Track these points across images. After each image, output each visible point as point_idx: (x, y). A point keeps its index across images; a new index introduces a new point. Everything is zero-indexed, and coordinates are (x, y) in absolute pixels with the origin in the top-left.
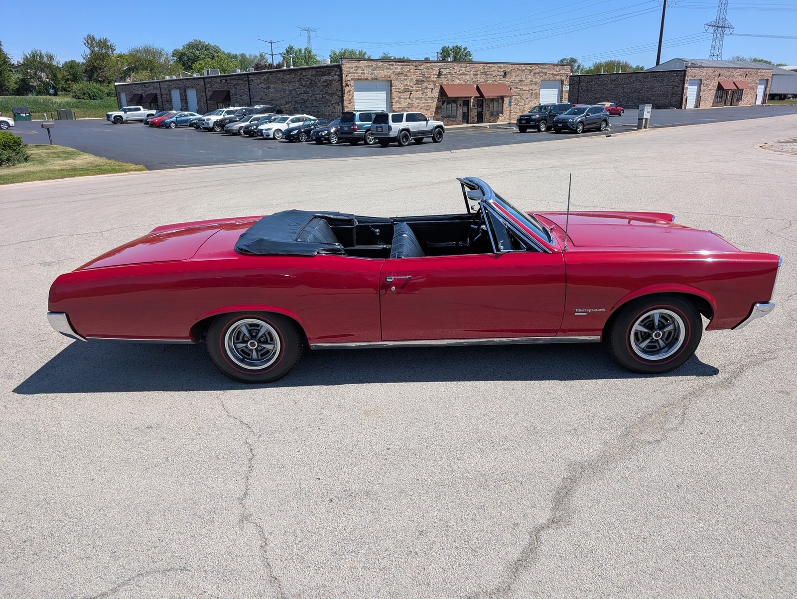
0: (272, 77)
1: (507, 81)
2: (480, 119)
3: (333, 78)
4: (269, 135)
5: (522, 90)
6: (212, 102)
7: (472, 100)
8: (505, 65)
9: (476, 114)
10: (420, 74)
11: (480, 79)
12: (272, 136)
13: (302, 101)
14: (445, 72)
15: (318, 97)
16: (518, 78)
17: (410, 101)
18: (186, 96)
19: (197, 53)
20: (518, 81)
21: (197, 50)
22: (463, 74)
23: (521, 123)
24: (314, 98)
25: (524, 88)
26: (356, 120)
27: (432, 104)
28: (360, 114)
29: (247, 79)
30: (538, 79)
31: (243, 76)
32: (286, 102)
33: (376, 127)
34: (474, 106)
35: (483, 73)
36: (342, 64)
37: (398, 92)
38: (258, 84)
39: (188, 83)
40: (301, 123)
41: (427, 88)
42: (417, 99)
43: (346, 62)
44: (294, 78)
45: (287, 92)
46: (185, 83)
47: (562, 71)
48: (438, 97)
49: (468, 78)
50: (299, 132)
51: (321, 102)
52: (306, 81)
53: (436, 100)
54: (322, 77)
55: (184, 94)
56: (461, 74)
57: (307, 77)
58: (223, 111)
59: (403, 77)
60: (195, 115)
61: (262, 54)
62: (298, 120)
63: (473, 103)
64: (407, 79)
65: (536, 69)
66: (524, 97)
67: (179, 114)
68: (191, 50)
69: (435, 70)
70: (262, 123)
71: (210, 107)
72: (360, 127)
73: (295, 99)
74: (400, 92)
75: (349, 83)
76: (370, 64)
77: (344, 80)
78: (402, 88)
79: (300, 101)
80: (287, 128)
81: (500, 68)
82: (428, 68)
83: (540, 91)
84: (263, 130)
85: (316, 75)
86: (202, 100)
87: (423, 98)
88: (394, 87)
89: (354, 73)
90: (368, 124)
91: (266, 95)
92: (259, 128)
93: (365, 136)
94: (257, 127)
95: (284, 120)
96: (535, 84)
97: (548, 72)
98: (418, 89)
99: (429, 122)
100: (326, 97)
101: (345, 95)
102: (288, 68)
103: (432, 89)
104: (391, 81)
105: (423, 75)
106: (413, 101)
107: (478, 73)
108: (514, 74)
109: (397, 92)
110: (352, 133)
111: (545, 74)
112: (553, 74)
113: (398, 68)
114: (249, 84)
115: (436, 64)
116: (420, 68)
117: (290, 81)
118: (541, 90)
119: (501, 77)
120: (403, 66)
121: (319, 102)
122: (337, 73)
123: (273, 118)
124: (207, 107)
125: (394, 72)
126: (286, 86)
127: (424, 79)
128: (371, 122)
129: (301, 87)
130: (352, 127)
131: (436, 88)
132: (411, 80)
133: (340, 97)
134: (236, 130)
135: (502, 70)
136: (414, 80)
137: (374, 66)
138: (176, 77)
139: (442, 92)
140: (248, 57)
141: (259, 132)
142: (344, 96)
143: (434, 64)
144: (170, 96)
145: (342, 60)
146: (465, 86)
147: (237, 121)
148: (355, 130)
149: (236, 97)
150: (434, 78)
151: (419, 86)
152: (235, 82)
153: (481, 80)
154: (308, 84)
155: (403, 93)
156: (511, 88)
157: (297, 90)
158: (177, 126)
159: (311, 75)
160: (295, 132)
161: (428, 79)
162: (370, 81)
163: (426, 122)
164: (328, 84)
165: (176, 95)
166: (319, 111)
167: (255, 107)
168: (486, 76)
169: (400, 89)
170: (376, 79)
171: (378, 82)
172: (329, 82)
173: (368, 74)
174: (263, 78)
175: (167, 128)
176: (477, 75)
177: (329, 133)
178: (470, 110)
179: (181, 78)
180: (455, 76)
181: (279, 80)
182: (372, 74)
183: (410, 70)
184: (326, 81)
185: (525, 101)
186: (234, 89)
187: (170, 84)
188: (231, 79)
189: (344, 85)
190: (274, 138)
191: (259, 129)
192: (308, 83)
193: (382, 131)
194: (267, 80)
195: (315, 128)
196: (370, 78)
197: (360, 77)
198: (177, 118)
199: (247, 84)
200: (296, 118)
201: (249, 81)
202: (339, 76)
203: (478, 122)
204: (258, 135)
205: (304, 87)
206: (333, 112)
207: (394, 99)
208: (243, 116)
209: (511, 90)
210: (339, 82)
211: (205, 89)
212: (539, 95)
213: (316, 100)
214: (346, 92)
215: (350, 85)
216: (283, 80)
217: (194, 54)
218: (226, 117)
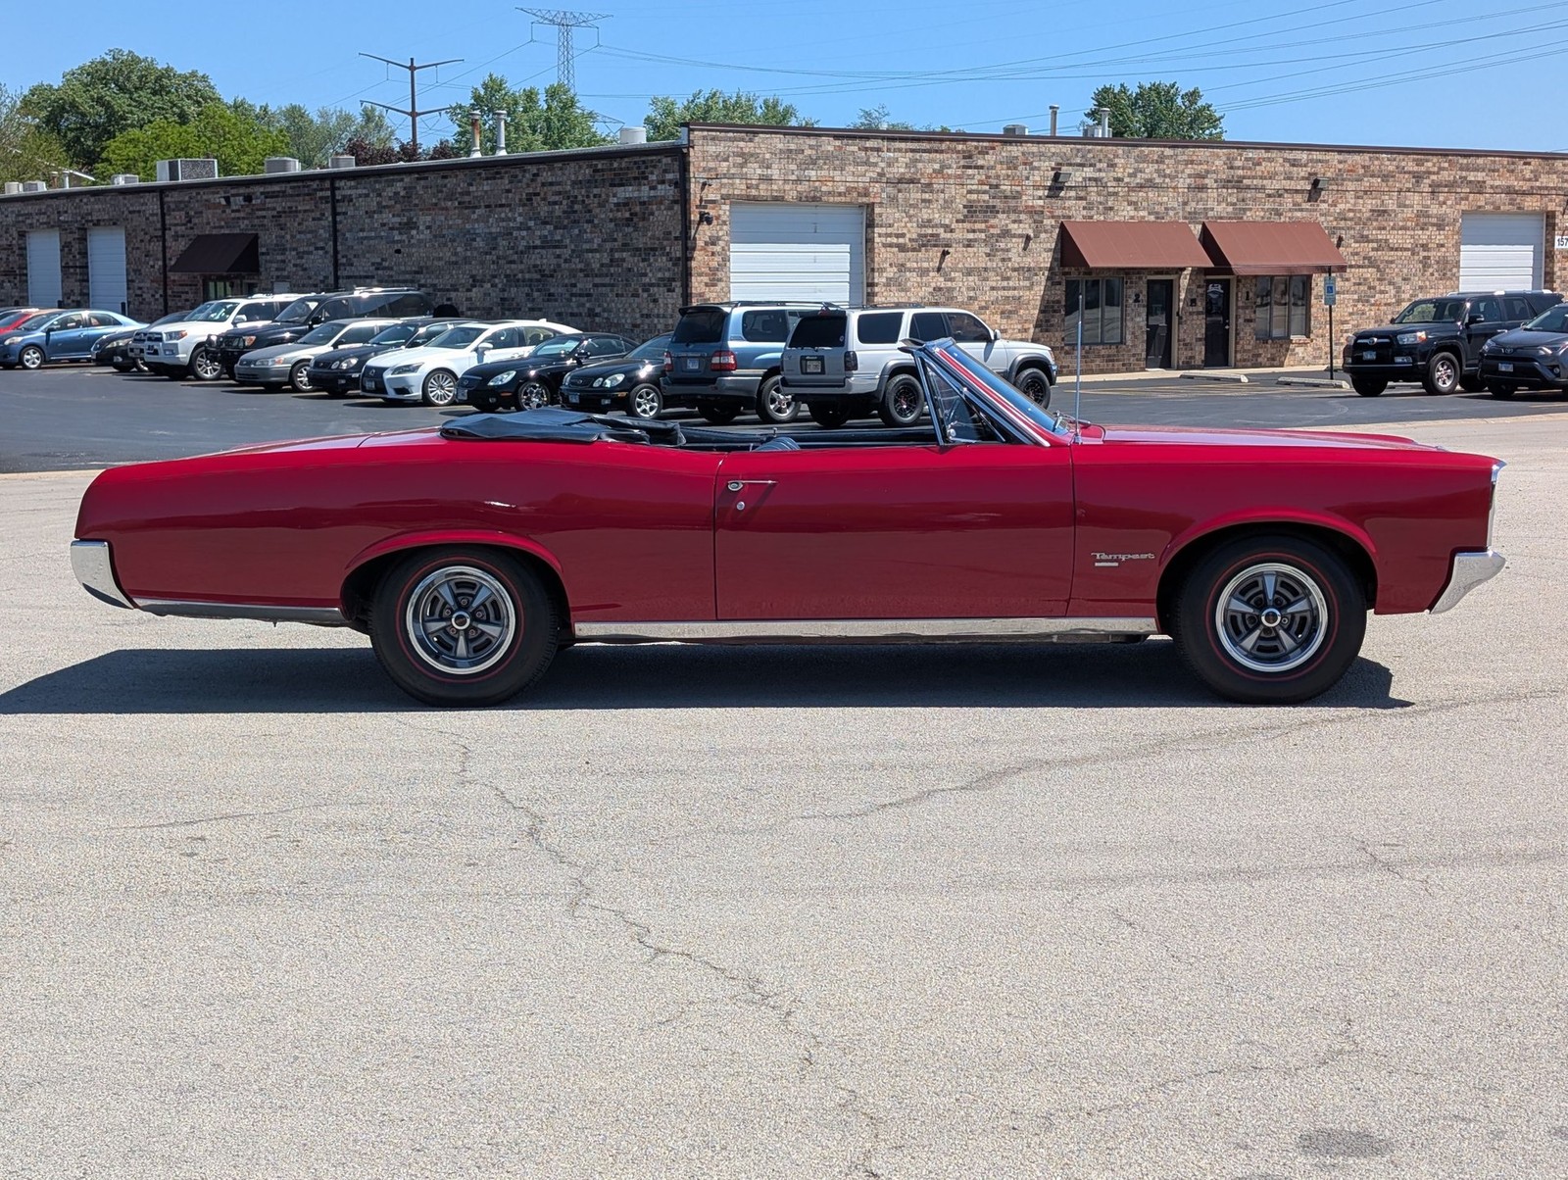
0: (425, 187)
1: (1324, 213)
2: (1218, 352)
3: (652, 193)
4: (404, 391)
5: (1384, 245)
6: (184, 277)
7: (1184, 282)
8: (1316, 155)
9: (1201, 332)
10: (981, 183)
11: (1217, 205)
12: (417, 393)
13: (537, 276)
14: (1077, 176)
15: (595, 260)
16: (1370, 203)
17: (941, 282)
18: (84, 254)
19: (121, 103)
20: (1368, 214)
21: (122, 89)
22: (1149, 184)
23: (1358, 360)
24: (579, 266)
25: (1395, 239)
26: (731, 333)
27: (1026, 295)
28: (746, 315)
29: (329, 193)
30: (1449, 208)
31: (315, 185)
32: (473, 277)
33: (803, 358)
34: (1193, 302)
35: (1226, 184)
36: (690, 145)
37: (898, 246)
38: (369, 214)
39: (97, 209)
40: (526, 351)
41: (1006, 233)
42: (969, 272)
43: (704, 138)
44: (508, 191)
45: (480, 243)
46: (86, 209)
47: (1544, 180)
48: (1051, 269)
49: (1169, 199)
50: (521, 380)
51: (607, 280)
52: (555, 203)
53: (1042, 279)
54: (615, 189)
55: (76, 246)
56: (1141, 187)
57: (557, 188)
58: (235, 305)
59: (915, 194)
60: (117, 323)
61: (373, 110)
62: (517, 339)
63: (1188, 291)
64: (929, 201)
65: (1441, 169)
66: (1393, 272)
67: (54, 321)
68: (100, 90)
69: (1038, 169)
70: (380, 349)
71: (177, 295)
72: (745, 360)
73: (508, 269)
74: (902, 248)
75: (712, 213)
76: (793, 147)
77: (695, 200)
78: (912, 231)
79: (527, 276)
80: (474, 363)
81: (1294, 163)
82: (1011, 164)
83: (1459, 251)
84: (384, 369)
85: (591, 183)
86: (145, 270)
87: (994, 270)
88: (883, 230)
89: (732, 177)
90: (773, 350)
91: (398, 251)
92: (370, 363)
93: (760, 392)
94: (361, 363)
95: (465, 337)
96: (1440, 227)
97: (1489, 182)
98: (971, 236)
99: (997, 344)
100: (623, 260)
101: (696, 254)
102: (489, 157)
103: (1028, 238)
104: (871, 206)
105: (991, 186)
106: (952, 280)
107: (1209, 182)
108: (1350, 186)
109: (891, 245)
110: (713, 381)
111: (1479, 188)
112: (1510, 191)
113: (899, 160)
114: (335, 214)
115: (1042, 148)
116: (980, 162)
117: (492, 201)
118: (1462, 247)
119: (1299, 198)
120: (918, 156)
121: (597, 280)
122: (669, 176)
123: (422, 330)
124: (165, 296)
125: (882, 175)
126: (477, 221)
127: (997, 203)
128: (782, 345)
129: (531, 223)
130: (716, 360)
131: (1043, 236)
132: (948, 204)
133: (676, 261)
134: (280, 373)
135: (1303, 172)
136: (959, 204)
137: (808, 152)
138: (49, 186)
139: (1067, 250)
140: (317, 120)
141: (371, 378)
142: (691, 258)
143: (1034, 148)
144: (23, 256)
145: (690, 130)
146: (1159, 228)
147: (282, 341)
148: (725, 369)
149: (279, 258)
150: (1034, 198)
151: (978, 226)
152: (280, 204)
153: (1221, 209)
154: (557, 214)
155: (914, 250)
156: (1340, 239)
157: (515, 233)
158: (46, 362)
159: (574, 183)
160: (507, 378)
161: (1012, 203)
162: (789, 204)
163: (984, 344)
164: (635, 215)
165: (45, 252)
166: (598, 310)
167: (356, 294)
168: (1241, 196)
169: (903, 235)
170: (814, 199)
171: (819, 210)
172: (637, 209)
173: (786, 181)
174: (389, 192)
175: (9, 366)
176: (1203, 188)
177: (631, 382)
178: (1175, 319)
179: (67, 188)
180: (1116, 194)
181: (450, 197)
182: (798, 181)
183: (943, 167)
184: (626, 204)
185: (1398, 290)
186: (276, 232)
187: (29, 209)
188: (267, 195)
189: (695, 217)
190: (426, 402)
191: (370, 368)
192: (558, 210)
193: (823, 372)
194: (406, 199)
195: (580, 364)
196: (791, 196)
197: (754, 192)
198: (49, 331)
199: (328, 214)
200: (512, 331)
201: (334, 202)
202: (676, 184)
203: (1208, 363)
204: (364, 389)
205: (545, 223)
206: (648, 316)
207: (882, 270)
208: (307, 326)
209: (1339, 245)
210: (677, 207)
211: (164, 229)
212: (1458, 267)
213: (588, 272)
214: (700, 243)
215: (718, 218)
216: (467, 199)
217: (107, 106)
218: (240, 326)
